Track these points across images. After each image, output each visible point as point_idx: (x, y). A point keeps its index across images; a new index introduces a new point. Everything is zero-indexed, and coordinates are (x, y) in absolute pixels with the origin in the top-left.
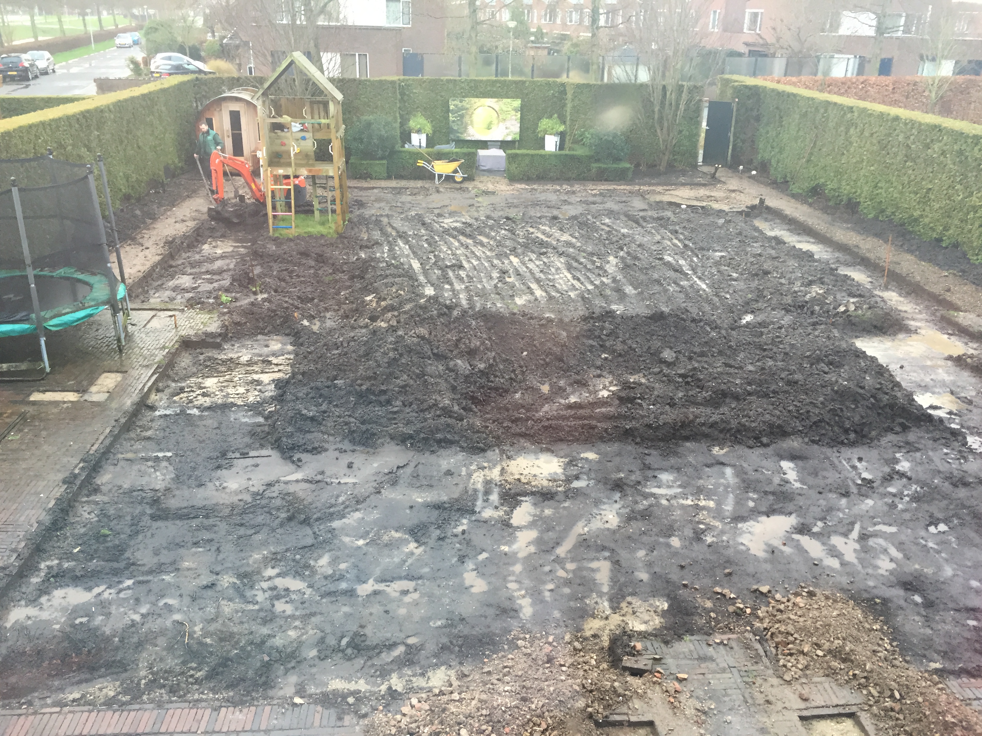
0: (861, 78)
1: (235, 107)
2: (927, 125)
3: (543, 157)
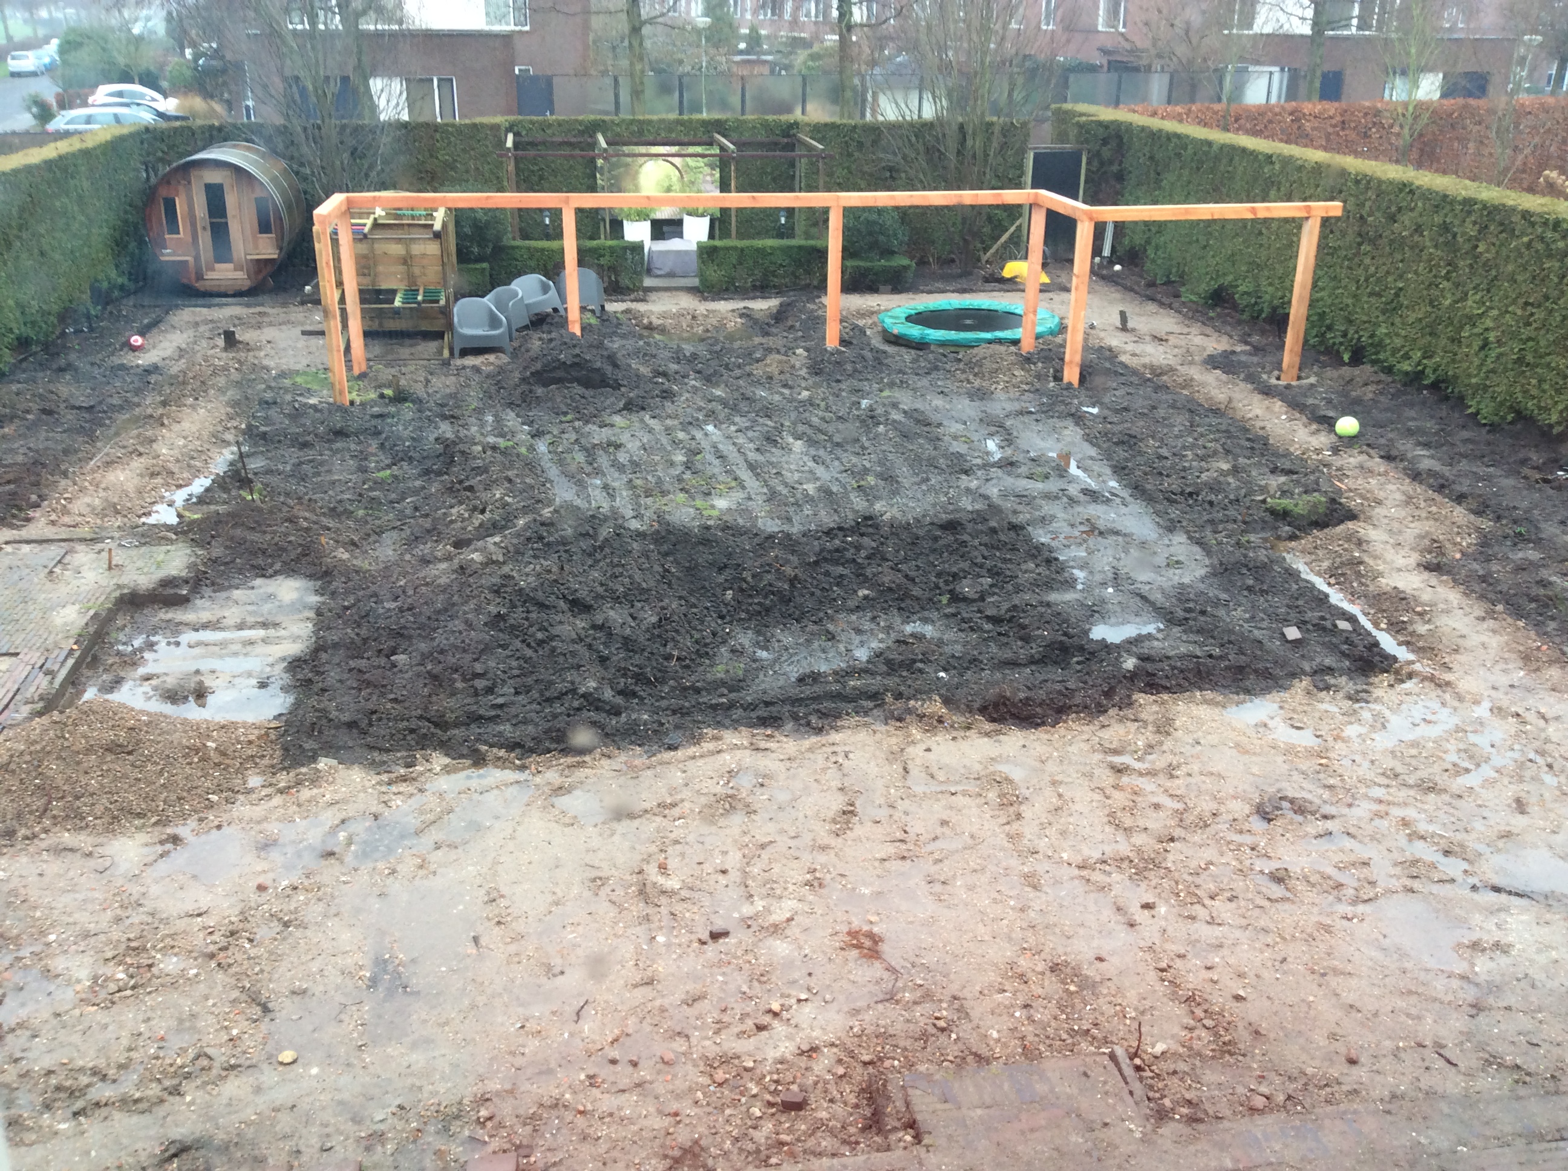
0: (1292, 106)
1: (214, 177)
3: (761, 252)
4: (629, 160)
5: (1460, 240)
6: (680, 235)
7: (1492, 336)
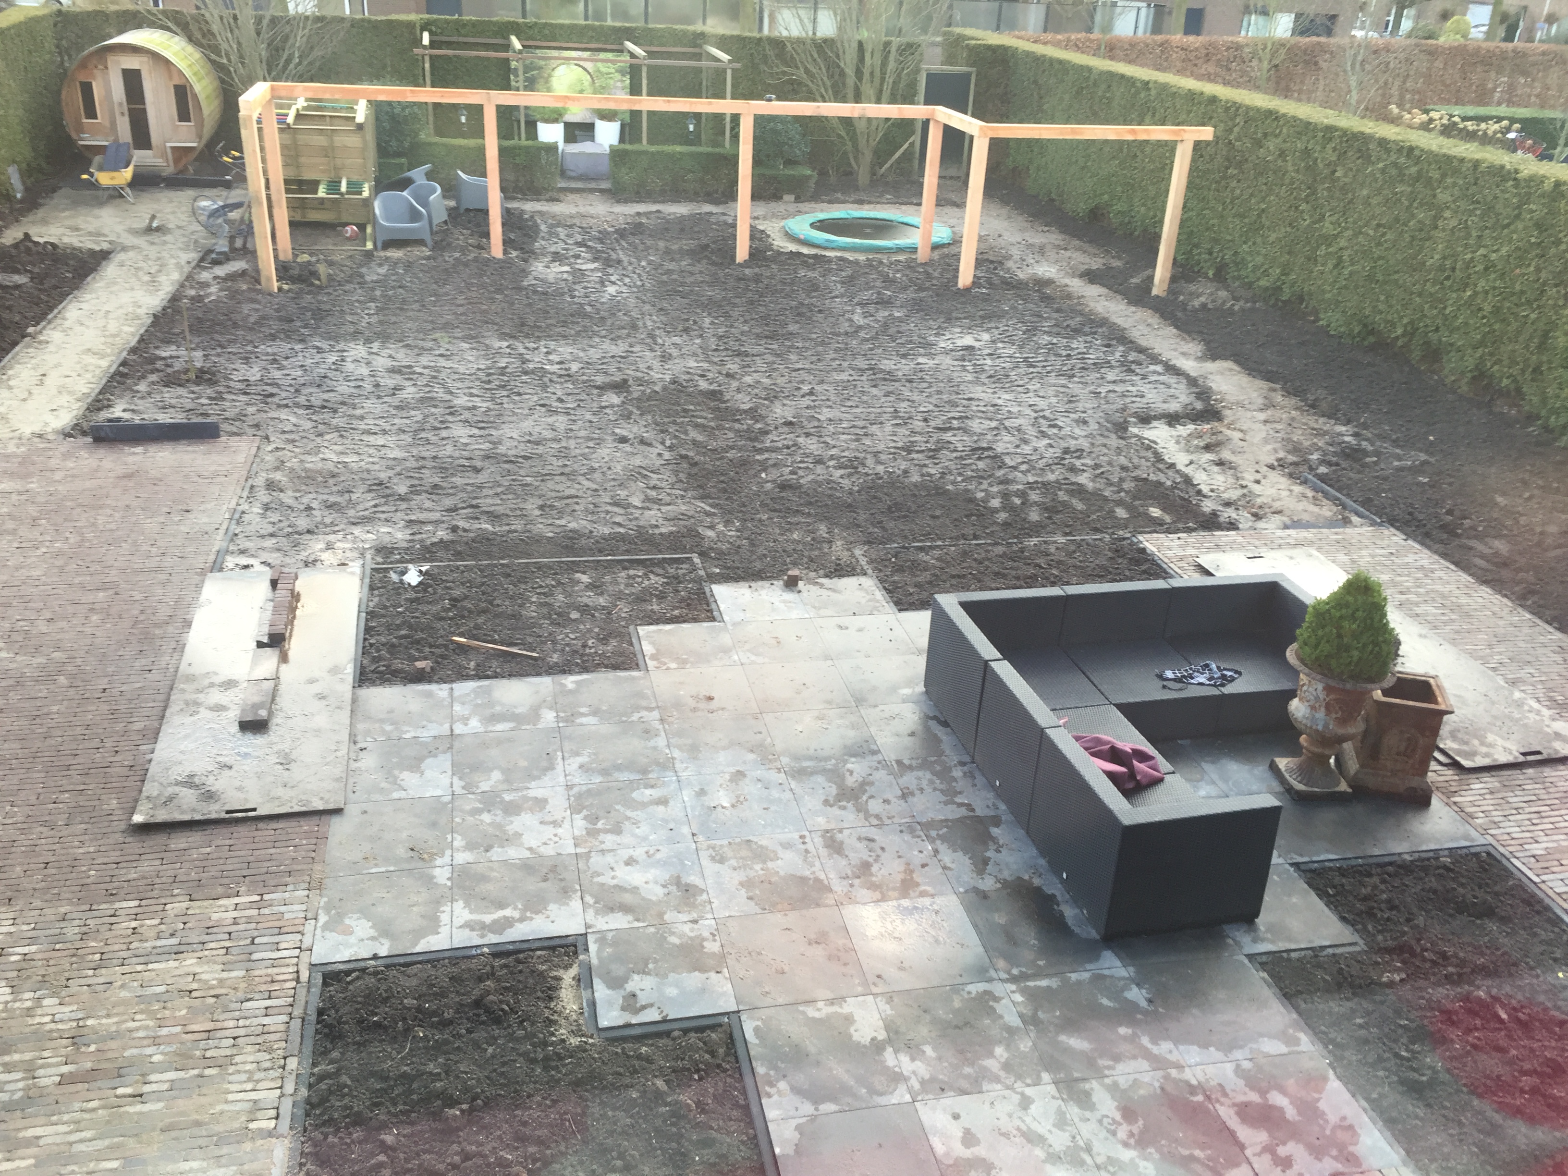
0: (1159, 38)
1: (132, 62)
2: (1258, 110)
3: (671, 156)
4: (542, 63)
5: (1321, 165)
6: (592, 138)
7: (1346, 254)
